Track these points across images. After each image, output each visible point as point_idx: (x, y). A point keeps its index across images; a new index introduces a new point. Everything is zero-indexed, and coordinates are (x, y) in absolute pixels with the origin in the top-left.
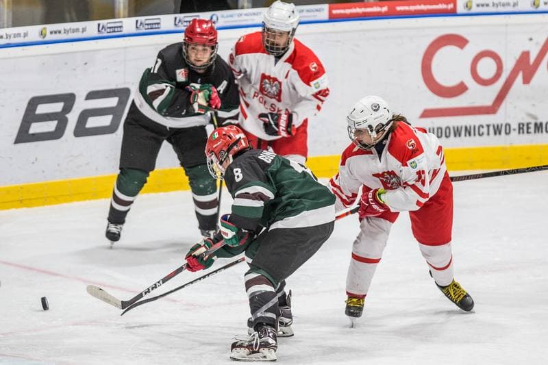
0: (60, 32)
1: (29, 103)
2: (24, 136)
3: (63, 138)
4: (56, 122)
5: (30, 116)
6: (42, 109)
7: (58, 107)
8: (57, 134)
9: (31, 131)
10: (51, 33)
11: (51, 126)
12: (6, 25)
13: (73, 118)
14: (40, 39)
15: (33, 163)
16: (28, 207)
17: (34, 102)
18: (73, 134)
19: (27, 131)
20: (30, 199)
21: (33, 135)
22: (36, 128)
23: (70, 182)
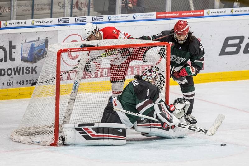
0: (239, 11)
1: (225, 40)
2: (223, 53)
3: (239, 54)
4: (236, 47)
5: (226, 45)
6: (231, 42)
7: (237, 41)
8: (237, 52)
9: (226, 51)
10: (235, 11)
11: (234, 49)
12: (217, 8)
13: (243, 46)
14: (231, 14)
15: (226, 64)
16: (224, 81)
17: (228, 39)
18: (243, 52)
19: (224, 51)
20: (225, 78)
21: (227, 52)
22: (228, 49)
23: (241, 72)
